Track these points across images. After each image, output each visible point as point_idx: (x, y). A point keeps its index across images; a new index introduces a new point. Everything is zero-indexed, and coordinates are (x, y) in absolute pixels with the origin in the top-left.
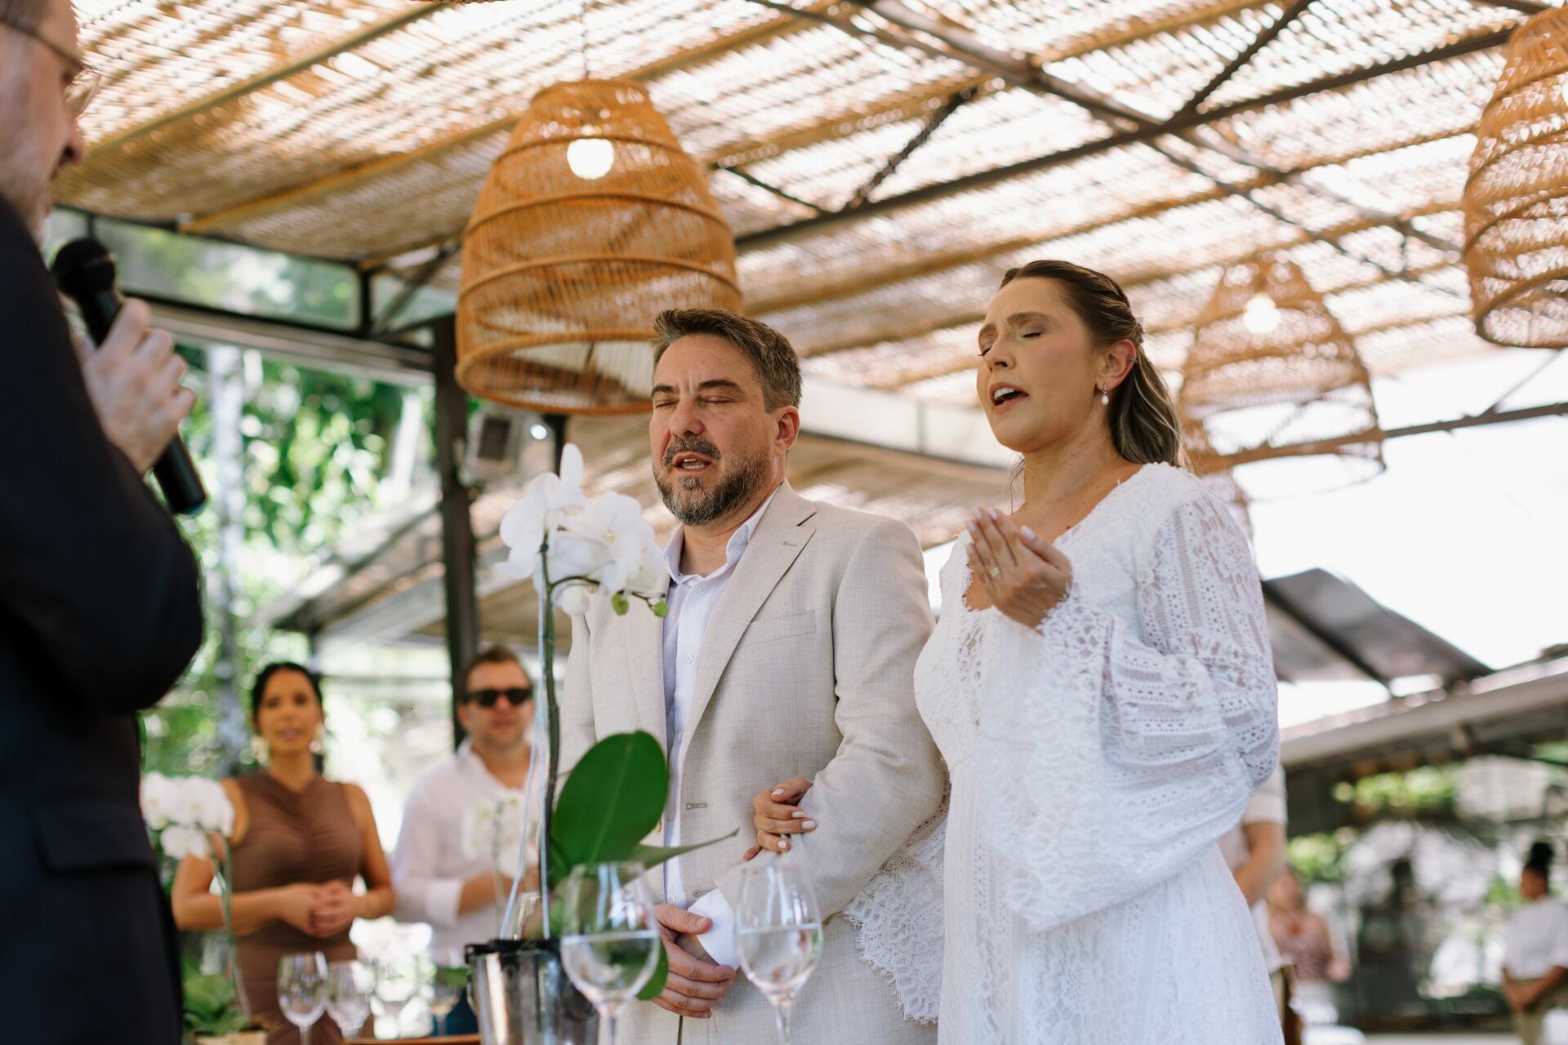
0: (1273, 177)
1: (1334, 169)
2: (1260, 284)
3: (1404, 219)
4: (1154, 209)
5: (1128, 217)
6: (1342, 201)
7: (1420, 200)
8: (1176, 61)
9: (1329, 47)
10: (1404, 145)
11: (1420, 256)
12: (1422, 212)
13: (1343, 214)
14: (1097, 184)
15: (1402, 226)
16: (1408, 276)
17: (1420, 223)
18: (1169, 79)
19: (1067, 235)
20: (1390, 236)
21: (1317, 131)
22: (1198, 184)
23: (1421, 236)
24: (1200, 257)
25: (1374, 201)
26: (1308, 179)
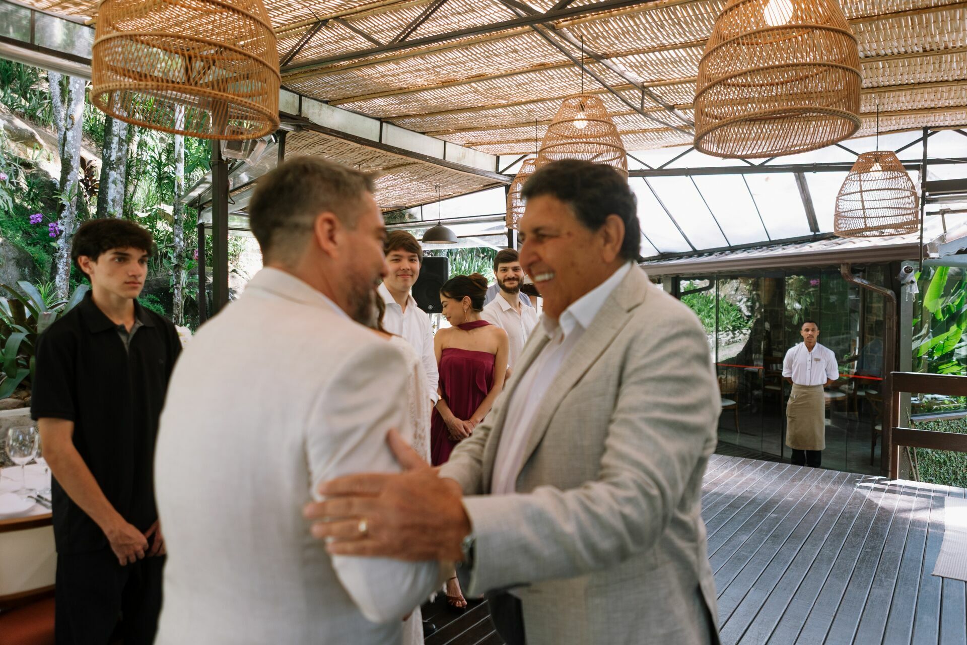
1: (619, 59)
2: (582, 107)
3: (645, 84)
4: (542, 67)
5: (529, 72)
6: (622, 75)
7: (652, 78)
10: (653, 50)
11: (649, 104)
13: (621, 80)
14: (515, 51)
15: (643, 89)
16: (642, 111)
17: (651, 89)
20: (637, 93)
21: (616, 38)
22: (562, 57)
23: (651, 95)
25: (632, 75)
26: (608, 62)
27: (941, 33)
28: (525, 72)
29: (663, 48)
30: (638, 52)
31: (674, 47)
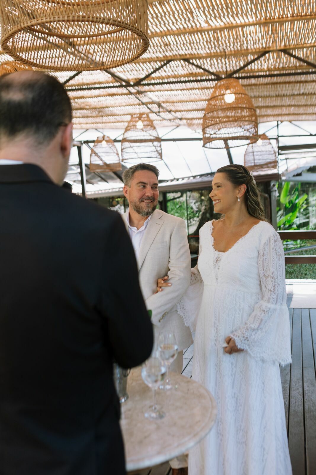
0: (139, 93)
1: (152, 92)
3: (160, 103)
5: (107, 96)
6: (150, 98)
7: (164, 100)
8: (134, 68)
9: (165, 71)
10: (167, 91)
11: (161, 110)
12: (164, 102)
13: (150, 101)
17: (162, 104)
18: (130, 72)
19: (92, 97)
20: (156, 106)
23: (163, 108)
24: (117, 104)
25: (156, 99)
26: (146, 94)
27: (282, 91)
28: (104, 96)
29: (172, 90)
30: (160, 91)
31: (177, 90)
